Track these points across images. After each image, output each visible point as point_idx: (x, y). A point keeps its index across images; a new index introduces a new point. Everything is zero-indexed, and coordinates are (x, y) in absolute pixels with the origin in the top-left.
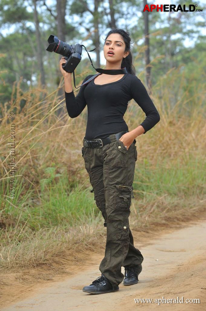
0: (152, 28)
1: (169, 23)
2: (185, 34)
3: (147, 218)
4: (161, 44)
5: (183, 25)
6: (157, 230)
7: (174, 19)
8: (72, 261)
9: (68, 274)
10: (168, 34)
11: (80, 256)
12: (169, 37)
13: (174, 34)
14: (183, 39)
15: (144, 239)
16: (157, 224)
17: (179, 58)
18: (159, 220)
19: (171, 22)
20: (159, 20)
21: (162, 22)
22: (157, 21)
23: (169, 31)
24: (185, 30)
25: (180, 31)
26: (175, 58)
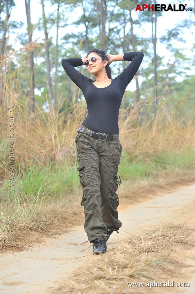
0: (158, 69)
1: (168, 67)
2: (177, 74)
3: (171, 179)
4: (163, 79)
5: (176, 68)
6: (176, 186)
7: (171, 64)
8: (140, 197)
9: (140, 202)
10: (167, 73)
11: (143, 195)
12: (167, 75)
13: (171, 73)
14: (176, 77)
15: (171, 189)
16: (177, 183)
17: (173, 88)
18: (177, 181)
19: (169, 66)
20: (162, 64)
21: (164, 66)
22: (160, 65)
23: (167, 72)
24: (177, 72)
25: (174, 72)
26: (171, 88)
